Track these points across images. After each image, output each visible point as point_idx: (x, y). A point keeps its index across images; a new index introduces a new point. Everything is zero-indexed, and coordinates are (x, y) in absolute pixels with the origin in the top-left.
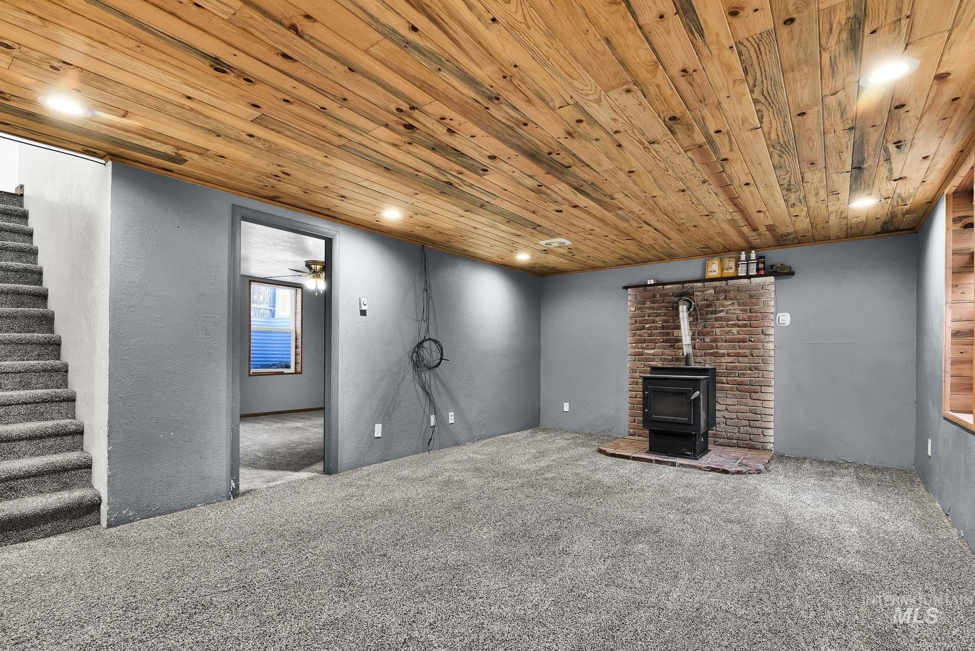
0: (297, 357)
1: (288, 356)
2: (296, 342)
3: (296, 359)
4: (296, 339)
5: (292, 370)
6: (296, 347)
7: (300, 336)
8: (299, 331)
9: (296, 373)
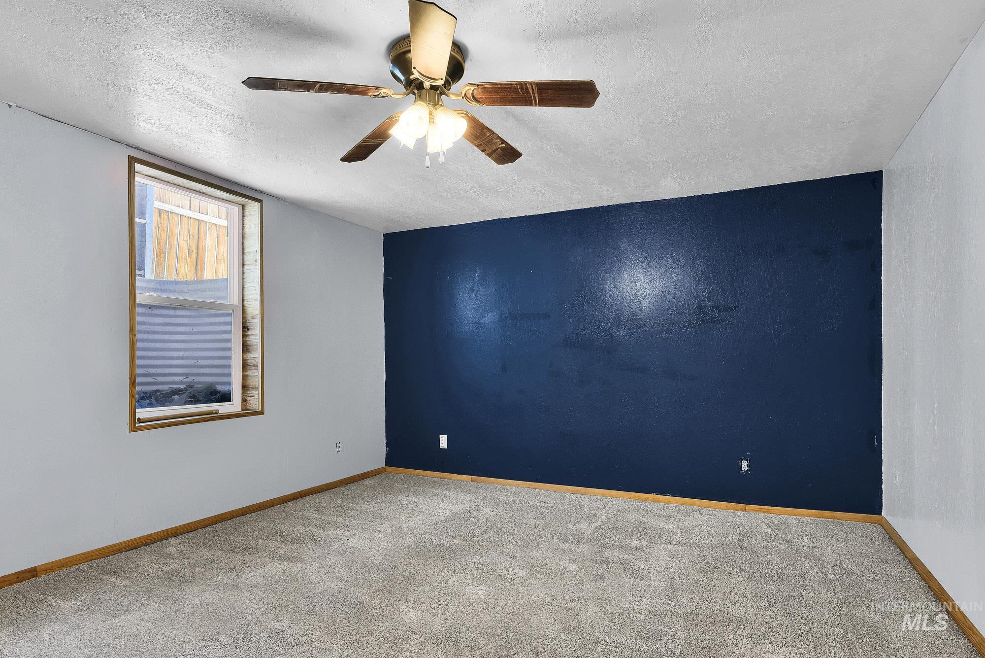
0: (250, 373)
1: (226, 371)
2: (244, 336)
3: (244, 377)
4: (245, 328)
5: (235, 406)
6: (245, 348)
7: (258, 320)
8: (254, 308)
9: (246, 412)
